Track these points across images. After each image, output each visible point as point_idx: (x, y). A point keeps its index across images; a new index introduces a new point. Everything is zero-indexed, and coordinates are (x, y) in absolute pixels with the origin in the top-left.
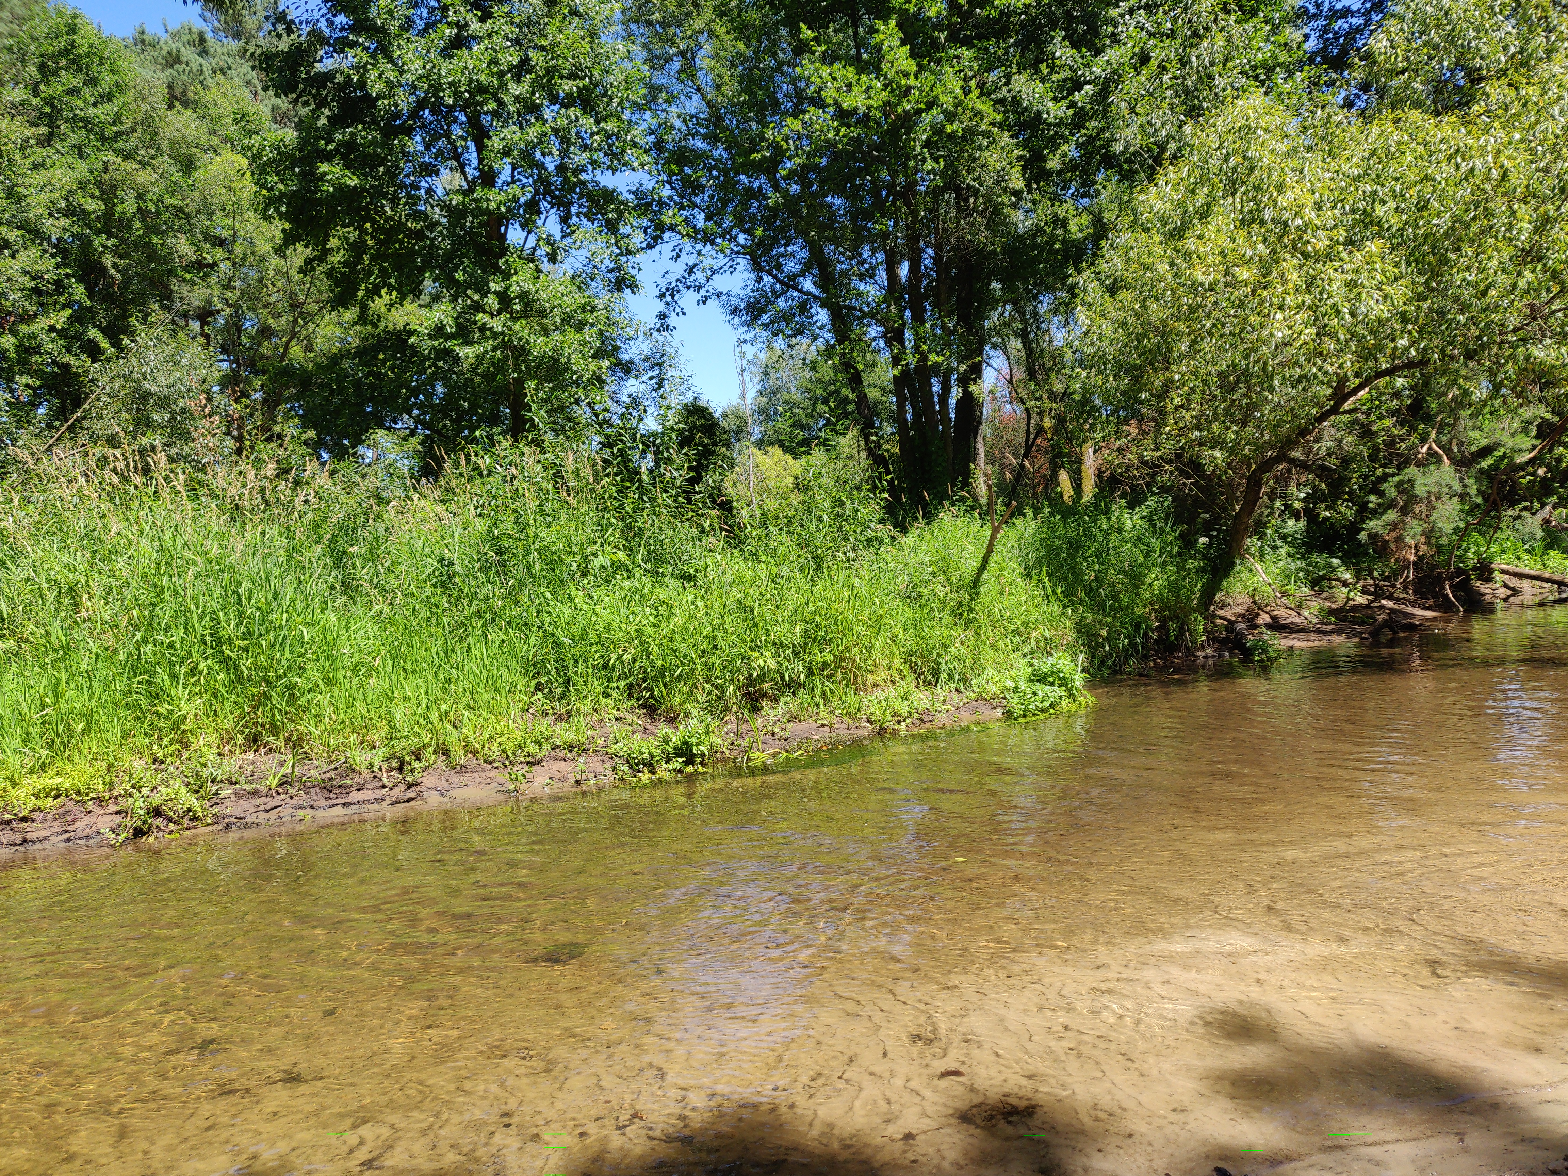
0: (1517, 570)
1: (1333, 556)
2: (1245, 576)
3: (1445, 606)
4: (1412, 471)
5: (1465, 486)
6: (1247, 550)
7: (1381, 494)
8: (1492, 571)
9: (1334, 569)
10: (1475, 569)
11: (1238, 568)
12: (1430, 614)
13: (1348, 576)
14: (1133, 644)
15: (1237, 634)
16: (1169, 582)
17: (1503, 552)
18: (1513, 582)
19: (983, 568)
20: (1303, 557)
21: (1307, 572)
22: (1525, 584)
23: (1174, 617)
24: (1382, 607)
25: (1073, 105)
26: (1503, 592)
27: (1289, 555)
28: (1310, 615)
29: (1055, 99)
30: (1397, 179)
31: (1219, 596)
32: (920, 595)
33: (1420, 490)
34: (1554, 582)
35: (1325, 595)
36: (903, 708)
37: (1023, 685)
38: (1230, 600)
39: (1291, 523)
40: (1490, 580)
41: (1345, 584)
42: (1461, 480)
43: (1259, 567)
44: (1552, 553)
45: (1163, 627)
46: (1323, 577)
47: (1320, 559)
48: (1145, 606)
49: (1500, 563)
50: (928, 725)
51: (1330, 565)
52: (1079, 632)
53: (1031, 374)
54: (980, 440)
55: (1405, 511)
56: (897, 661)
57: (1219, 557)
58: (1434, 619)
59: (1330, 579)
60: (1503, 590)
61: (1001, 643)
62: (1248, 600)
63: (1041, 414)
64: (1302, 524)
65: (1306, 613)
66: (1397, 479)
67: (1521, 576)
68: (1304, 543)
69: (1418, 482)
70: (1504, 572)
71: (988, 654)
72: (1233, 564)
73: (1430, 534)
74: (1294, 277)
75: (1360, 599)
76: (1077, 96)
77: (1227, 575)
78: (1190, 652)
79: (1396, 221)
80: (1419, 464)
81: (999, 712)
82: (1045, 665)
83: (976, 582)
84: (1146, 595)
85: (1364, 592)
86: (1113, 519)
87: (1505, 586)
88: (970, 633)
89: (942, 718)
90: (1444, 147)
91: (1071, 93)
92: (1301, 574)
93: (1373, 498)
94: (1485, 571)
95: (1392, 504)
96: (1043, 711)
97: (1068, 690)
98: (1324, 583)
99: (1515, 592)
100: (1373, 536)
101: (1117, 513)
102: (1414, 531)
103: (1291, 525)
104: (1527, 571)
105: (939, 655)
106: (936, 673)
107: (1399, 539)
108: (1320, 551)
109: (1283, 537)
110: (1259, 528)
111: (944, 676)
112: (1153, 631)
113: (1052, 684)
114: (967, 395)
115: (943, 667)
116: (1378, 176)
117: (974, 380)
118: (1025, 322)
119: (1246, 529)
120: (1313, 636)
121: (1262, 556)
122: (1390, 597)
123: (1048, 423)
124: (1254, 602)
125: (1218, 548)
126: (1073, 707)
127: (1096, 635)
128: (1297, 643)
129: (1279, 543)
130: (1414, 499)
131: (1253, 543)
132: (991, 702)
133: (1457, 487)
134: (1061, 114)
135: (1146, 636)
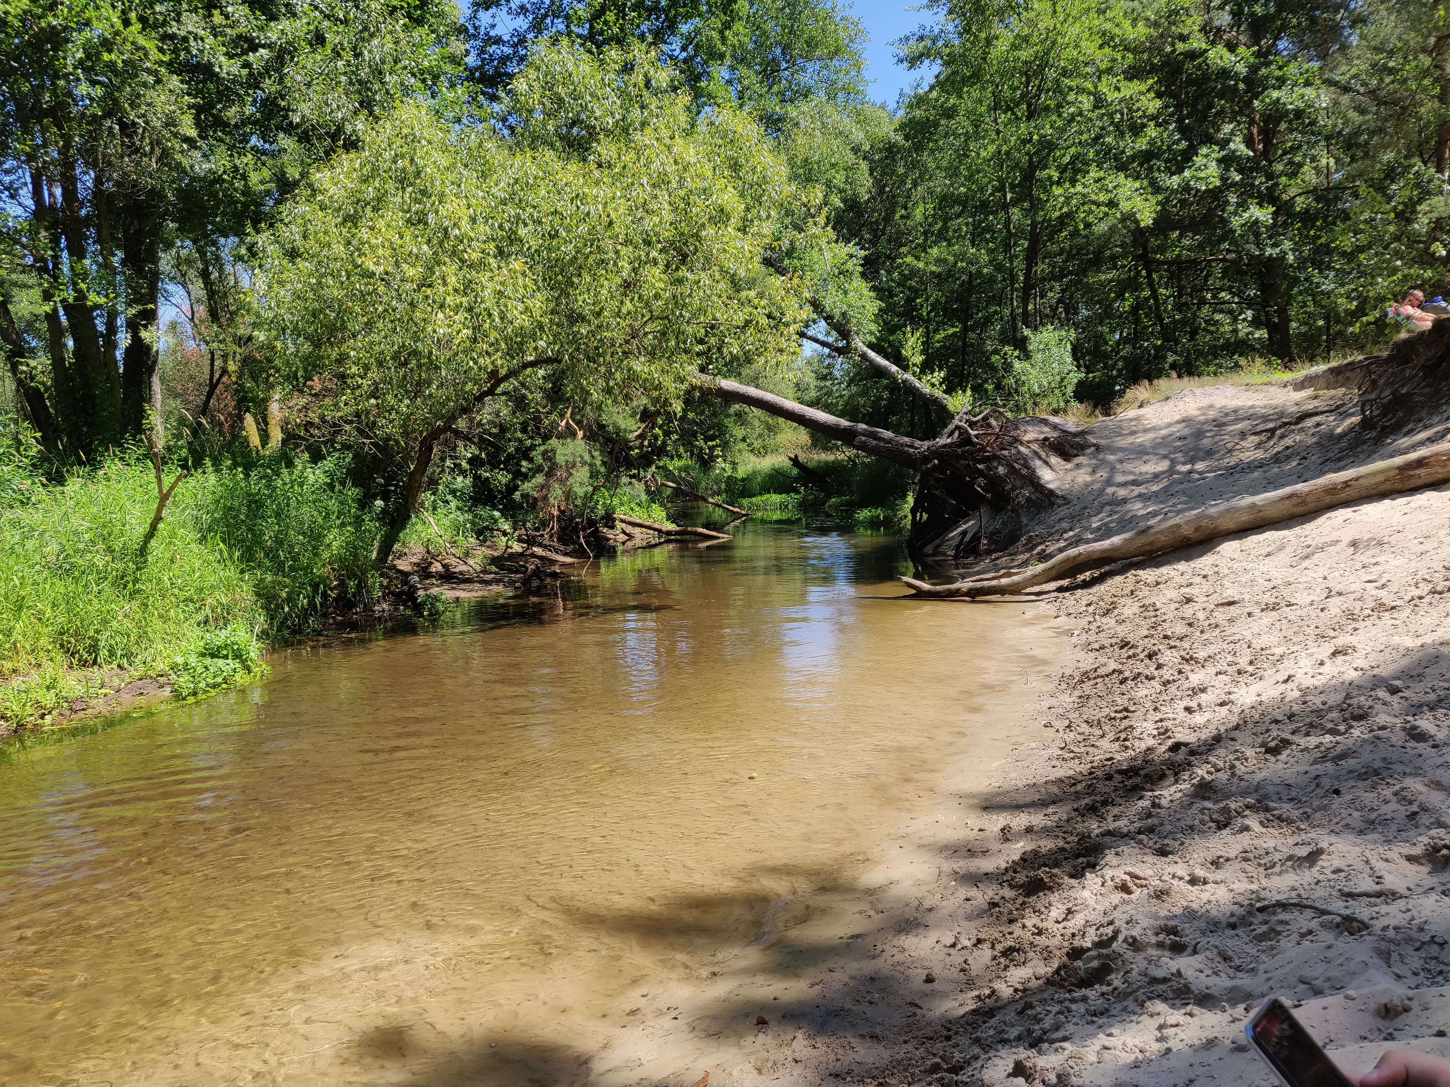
0: (631, 519)
1: (494, 507)
2: (419, 527)
3: (579, 553)
4: (554, 442)
5: (593, 457)
6: (422, 504)
7: (531, 460)
8: (614, 520)
9: (496, 521)
10: (603, 518)
11: (414, 519)
12: (568, 560)
13: (506, 527)
14: (312, 604)
15: (411, 587)
16: (347, 544)
17: (622, 504)
18: (629, 529)
19: (151, 534)
20: (470, 510)
21: (473, 523)
22: (636, 531)
23: (352, 575)
24: (533, 555)
25: (247, 65)
26: (622, 537)
27: (458, 508)
28: (475, 563)
29: (230, 56)
30: (535, 207)
31: (396, 547)
32: (73, 566)
33: (560, 459)
34: (655, 530)
35: (488, 543)
36: (49, 699)
37: (193, 660)
38: (406, 550)
39: (460, 479)
40: (612, 527)
41: (505, 534)
42: (590, 452)
43: (431, 520)
44: (654, 506)
45: (342, 584)
46: (487, 528)
47: (483, 512)
48: (324, 566)
49: (619, 514)
50: (81, 714)
51: (492, 517)
52: (258, 594)
53: (214, 315)
54: (155, 380)
55: (549, 475)
56: (44, 642)
57: (397, 510)
58: (571, 565)
59: (492, 530)
60: (622, 536)
61: (172, 613)
62: (423, 550)
63: (225, 357)
64: (469, 481)
65: (471, 562)
66: (542, 448)
67: (634, 524)
68: (471, 498)
69: (558, 452)
70: (622, 521)
71: (157, 624)
72: (409, 517)
73: (568, 495)
74: (452, 280)
75: (517, 547)
76: (251, 57)
77: (403, 527)
78: (368, 609)
79: (534, 244)
80: (560, 436)
81: (167, 691)
82: (220, 637)
83: (143, 551)
84: (326, 555)
85: (520, 540)
86: (296, 472)
87: (624, 532)
88: (135, 605)
89: (99, 705)
90: (568, 190)
91: (245, 52)
92: (468, 525)
93: (524, 463)
94: (609, 520)
95: (539, 469)
96: (214, 686)
97: (243, 662)
98: (488, 534)
99: (630, 537)
100: (525, 496)
101: (300, 468)
102: (557, 492)
103: (460, 482)
104: (638, 521)
105: (97, 632)
106: (94, 649)
107: (545, 498)
108: (485, 504)
109: (453, 492)
110: (433, 483)
111: (104, 653)
112: (332, 590)
113: (226, 657)
114: (137, 340)
115: (102, 644)
116: (520, 201)
117: (145, 327)
118: (206, 263)
119: (420, 486)
120: (477, 586)
121: (435, 509)
122: (540, 545)
123: (232, 367)
124: (428, 552)
125: (395, 502)
126: (247, 679)
127: (275, 597)
128: (462, 594)
129: (449, 497)
130: (554, 466)
131: (427, 497)
132: (159, 679)
133: (587, 457)
134: (235, 70)
135: (325, 595)
